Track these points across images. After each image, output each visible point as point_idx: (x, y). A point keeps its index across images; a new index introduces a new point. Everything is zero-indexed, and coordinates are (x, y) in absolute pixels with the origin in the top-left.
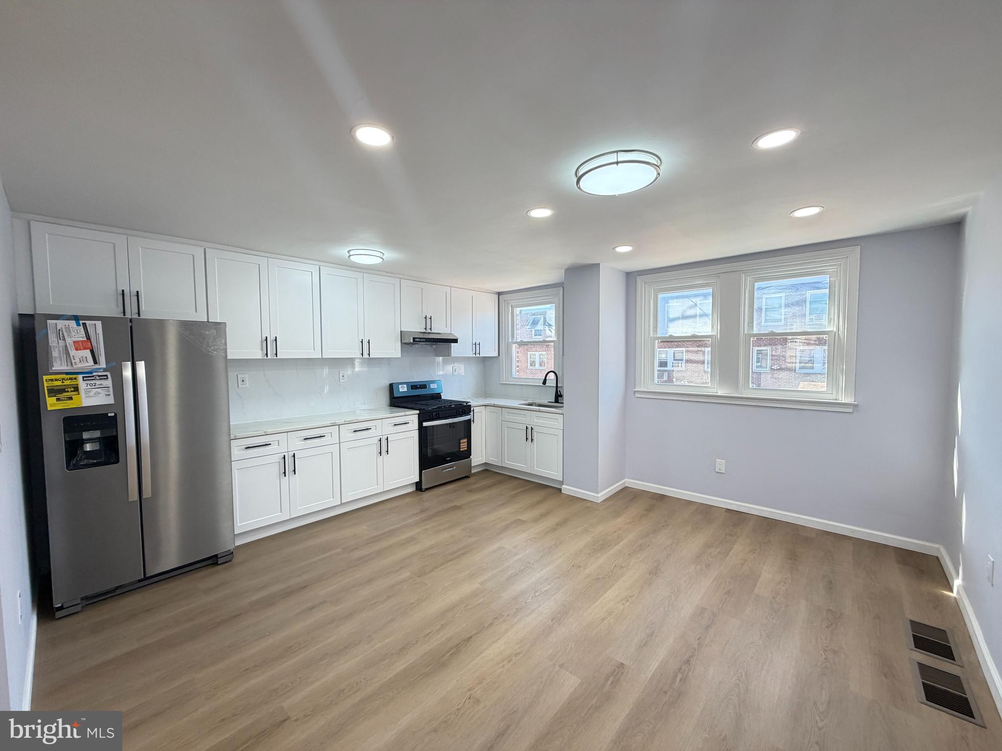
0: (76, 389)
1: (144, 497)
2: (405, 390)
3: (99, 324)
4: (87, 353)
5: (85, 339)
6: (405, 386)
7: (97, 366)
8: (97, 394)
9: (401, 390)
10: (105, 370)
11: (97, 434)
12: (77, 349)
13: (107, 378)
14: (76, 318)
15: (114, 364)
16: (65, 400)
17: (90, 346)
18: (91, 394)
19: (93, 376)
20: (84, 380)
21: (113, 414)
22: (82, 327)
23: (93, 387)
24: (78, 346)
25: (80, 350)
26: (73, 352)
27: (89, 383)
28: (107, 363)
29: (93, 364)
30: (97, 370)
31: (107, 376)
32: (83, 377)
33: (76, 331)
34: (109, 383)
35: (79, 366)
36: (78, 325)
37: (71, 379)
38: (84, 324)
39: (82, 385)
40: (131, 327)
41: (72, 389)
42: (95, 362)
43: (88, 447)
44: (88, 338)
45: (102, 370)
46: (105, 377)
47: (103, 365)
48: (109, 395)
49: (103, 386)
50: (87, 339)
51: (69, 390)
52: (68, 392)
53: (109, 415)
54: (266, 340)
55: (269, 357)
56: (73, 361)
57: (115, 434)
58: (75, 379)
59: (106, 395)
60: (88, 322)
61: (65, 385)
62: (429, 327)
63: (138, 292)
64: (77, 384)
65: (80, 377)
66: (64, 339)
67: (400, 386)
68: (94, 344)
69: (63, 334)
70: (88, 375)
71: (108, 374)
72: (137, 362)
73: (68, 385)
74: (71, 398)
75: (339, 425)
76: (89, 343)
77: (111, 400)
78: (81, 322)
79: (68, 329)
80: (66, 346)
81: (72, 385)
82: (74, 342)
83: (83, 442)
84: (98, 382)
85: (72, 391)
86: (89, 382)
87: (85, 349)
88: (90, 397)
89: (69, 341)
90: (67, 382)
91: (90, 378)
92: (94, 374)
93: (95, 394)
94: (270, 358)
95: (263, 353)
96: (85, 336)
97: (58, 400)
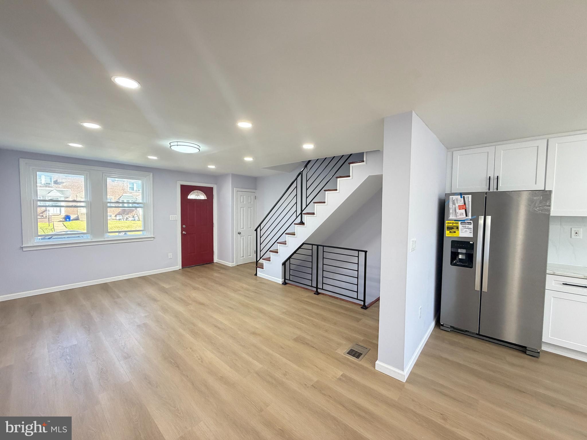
0: (458, 228)
1: (483, 290)
3: (470, 196)
4: (463, 211)
5: (463, 204)
7: (467, 218)
8: (466, 231)
10: (471, 220)
11: (464, 251)
12: (459, 209)
13: (471, 224)
14: (461, 194)
15: (475, 217)
16: (453, 233)
17: (465, 207)
18: (463, 231)
19: (465, 223)
20: (461, 224)
21: (472, 243)
22: (463, 198)
23: (464, 228)
24: (460, 208)
25: (461, 209)
26: (458, 210)
27: (463, 226)
28: (472, 216)
29: (465, 217)
30: (467, 220)
31: (471, 223)
32: (461, 223)
33: (460, 201)
34: (471, 226)
35: (460, 217)
36: (461, 197)
37: (456, 223)
38: (464, 197)
39: (460, 226)
40: (486, 197)
41: (456, 228)
42: (466, 216)
43: (460, 257)
44: (465, 204)
45: (469, 220)
46: (470, 223)
47: (470, 217)
48: (471, 232)
49: (469, 228)
50: (464, 204)
51: (455, 228)
52: (454, 229)
53: (471, 243)
56: (457, 215)
57: (472, 253)
58: (458, 223)
59: (470, 232)
60: (465, 196)
61: (453, 226)
63: (498, 177)
64: (458, 226)
65: (460, 222)
66: (455, 205)
68: (467, 206)
69: (455, 202)
70: (463, 222)
71: (472, 222)
72: (487, 216)
73: (455, 226)
74: (455, 232)
76: (465, 206)
77: (471, 235)
78: (463, 196)
79: (457, 199)
80: (455, 208)
81: (456, 226)
82: (459, 206)
83: (458, 254)
84: (467, 226)
85: (456, 229)
86: (463, 225)
87: (463, 209)
88: (463, 232)
89: (457, 205)
90: (454, 225)
91: (464, 223)
92: (466, 221)
93: (465, 231)
96: (463, 203)
97: (450, 232)
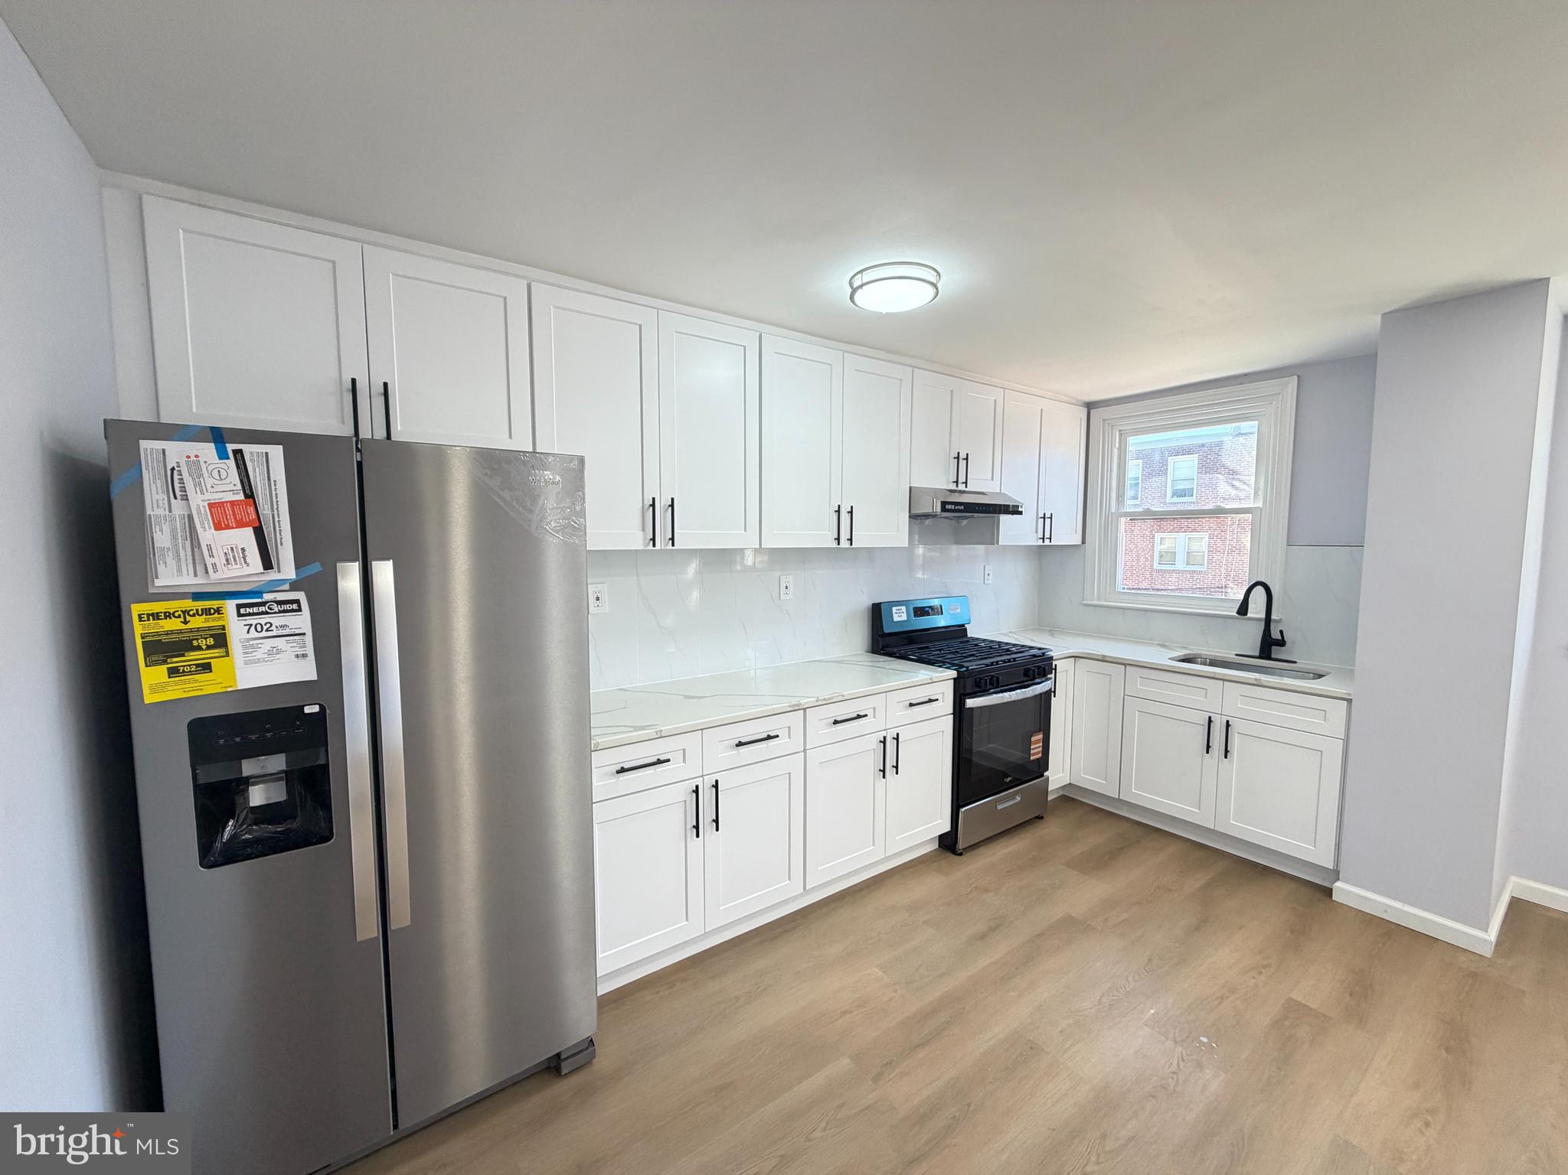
0: (220, 640)
1: (394, 925)
2: (904, 617)
3: (276, 452)
4: (245, 537)
5: (241, 497)
6: (904, 608)
7: (272, 575)
8: (274, 652)
9: (896, 618)
10: (294, 586)
11: (277, 763)
12: (218, 527)
13: (300, 610)
14: (218, 436)
15: (315, 568)
16: (191, 673)
17: (254, 516)
18: (259, 654)
19: (263, 604)
20: (239, 615)
21: (316, 709)
22: (231, 462)
23: (264, 634)
24: (223, 517)
25: (228, 527)
26: (207, 534)
27: (254, 622)
28: (299, 565)
29: (261, 570)
30: (273, 586)
31: (297, 602)
32: (239, 606)
33: (215, 474)
34: (303, 621)
35: (225, 575)
36: (222, 455)
37: (207, 612)
38: (238, 453)
39: (237, 629)
40: (360, 464)
41: (211, 641)
42: (267, 564)
43: (257, 796)
44: (250, 494)
45: (287, 587)
46: (295, 606)
47: (288, 569)
48: (304, 656)
49: (287, 631)
50: (246, 496)
51: (203, 643)
52: (199, 648)
53: (307, 710)
54: (653, 505)
55: (658, 546)
56: (209, 561)
57: (322, 761)
58: (218, 611)
59: (297, 656)
60: (248, 449)
61: (191, 630)
62: (962, 479)
63: (385, 385)
64: (223, 628)
65: (230, 605)
66: (185, 498)
67: (894, 609)
68: (265, 510)
69: (181, 481)
70: (250, 602)
71: (300, 596)
72: (373, 562)
73: (198, 630)
74: (207, 667)
75: (805, 709)
76: (251, 510)
77: (307, 671)
78: (230, 447)
79: (195, 465)
80: (190, 517)
81: (210, 628)
82: (211, 506)
83: (243, 784)
84: (277, 620)
85: (209, 647)
86: (253, 620)
87: (241, 524)
88: (258, 661)
89: (199, 501)
90: (197, 622)
91: (255, 610)
92: (267, 597)
93: (270, 653)
94: (659, 548)
95: (645, 539)
96: (239, 487)
97: (173, 672)
